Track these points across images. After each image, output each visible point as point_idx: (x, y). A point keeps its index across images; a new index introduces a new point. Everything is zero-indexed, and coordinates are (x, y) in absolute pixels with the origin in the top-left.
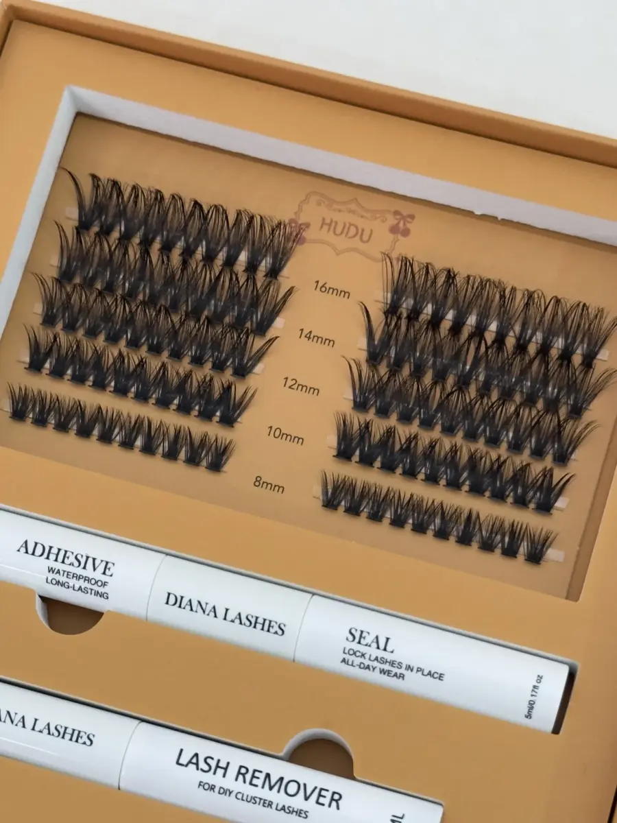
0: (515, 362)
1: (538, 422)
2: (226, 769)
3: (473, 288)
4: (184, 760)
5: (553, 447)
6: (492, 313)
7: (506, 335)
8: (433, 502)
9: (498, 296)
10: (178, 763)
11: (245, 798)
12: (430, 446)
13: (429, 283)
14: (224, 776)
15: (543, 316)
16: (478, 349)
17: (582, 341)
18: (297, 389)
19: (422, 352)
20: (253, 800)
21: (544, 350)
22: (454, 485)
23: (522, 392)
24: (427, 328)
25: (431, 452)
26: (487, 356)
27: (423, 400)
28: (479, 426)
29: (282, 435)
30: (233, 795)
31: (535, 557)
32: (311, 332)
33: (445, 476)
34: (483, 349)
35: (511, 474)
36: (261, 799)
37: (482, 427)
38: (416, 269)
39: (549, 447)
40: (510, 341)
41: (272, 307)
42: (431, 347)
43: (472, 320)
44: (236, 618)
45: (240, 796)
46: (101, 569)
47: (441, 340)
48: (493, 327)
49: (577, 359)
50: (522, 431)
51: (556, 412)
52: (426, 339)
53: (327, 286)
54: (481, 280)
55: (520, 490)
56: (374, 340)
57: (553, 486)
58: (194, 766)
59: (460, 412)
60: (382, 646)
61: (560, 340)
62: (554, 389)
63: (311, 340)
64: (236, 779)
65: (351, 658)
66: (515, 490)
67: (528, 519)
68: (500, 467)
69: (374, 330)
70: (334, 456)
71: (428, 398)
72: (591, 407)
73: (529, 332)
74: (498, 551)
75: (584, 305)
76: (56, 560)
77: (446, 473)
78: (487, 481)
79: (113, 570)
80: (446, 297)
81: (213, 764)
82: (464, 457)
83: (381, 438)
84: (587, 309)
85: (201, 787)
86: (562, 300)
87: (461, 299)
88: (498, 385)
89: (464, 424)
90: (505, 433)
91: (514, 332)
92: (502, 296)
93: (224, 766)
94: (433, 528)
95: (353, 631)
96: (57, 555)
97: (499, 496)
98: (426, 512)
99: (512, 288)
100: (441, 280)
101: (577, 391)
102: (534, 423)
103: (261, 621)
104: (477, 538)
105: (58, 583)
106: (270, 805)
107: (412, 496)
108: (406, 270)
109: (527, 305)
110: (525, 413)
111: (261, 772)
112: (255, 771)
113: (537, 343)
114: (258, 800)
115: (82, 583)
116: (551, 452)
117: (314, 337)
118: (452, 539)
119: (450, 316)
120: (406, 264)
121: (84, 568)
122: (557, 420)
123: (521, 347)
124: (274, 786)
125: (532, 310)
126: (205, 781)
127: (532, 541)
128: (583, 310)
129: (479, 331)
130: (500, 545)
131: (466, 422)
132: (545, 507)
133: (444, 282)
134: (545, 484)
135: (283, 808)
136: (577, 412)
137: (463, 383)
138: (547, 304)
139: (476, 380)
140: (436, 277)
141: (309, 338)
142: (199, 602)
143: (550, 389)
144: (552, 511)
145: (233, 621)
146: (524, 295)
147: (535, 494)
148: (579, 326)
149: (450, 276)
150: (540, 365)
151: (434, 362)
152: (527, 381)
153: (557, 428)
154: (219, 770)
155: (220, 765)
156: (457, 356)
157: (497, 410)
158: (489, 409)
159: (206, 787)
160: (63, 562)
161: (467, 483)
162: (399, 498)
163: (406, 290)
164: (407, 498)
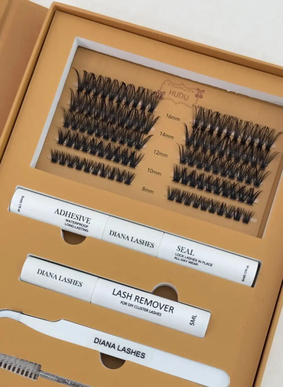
0: (241, 148)
1: (249, 171)
2: (131, 297)
3: (226, 119)
4: (115, 293)
5: (254, 180)
6: (233, 128)
7: (238, 137)
8: (209, 199)
9: (235, 123)
10: (113, 294)
11: (138, 308)
12: (208, 178)
13: (210, 117)
14: (130, 299)
15: (251, 131)
16: (227, 142)
17: (266, 141)
18: (159, 154)
19: (206, 142)
20: (141, 308)
21: (252, 143)
22: (217, 193)
23: (243, 159)
24: (208, 134)
25: (209, 180)
26: (230, 145)
27: (206, 160)
28: (226, 171)
29: (153, 172)
30: (134, 306)
31: (246, 221)
32: (165, 133)
33: (213, 190)
34: (229, 142)
35: (238, 190)
36: (144, 308)
37: (228, 171)
38: (205, 111)
39: (252, 180)
40: (239, 140)
41: (150, 123)
42: (210, 141)
43: (225, 131)
44: (136, 241)
45: (136, 307)
46: (86, 221)
47: (214, 138)
48: (233, 134)
49: (264, 147)
50: (242, 174)
51: (256, 167)
52: (207, 138)
53: (171, 116)
54: (229, 116)
55: (241, 196)
56: (188, 137)
57: (254, 194)
58: (119, 295)
59: (220, 166)
60: (190, 253)
61: (258, 140)
62: (255, 158)
63: (165, 136)
64: (135, 301)
65: (178, 257)
66: (239, 195)
67: (244, 206)
68: (234, 186)
69: (189, 133)
70: (172, 180)
71: (208, 160)
72: (269, 165)
73: (246, 136)
74: (233, 218)
75: (267, 127)
76: (69, 217)
77: (214, 188)
78: (229, 192)
79: (90, 221)
80: (216, 122)
81: (126, 295)
82: (221, 183)
83: (190, 174)
84: (268, 129)
85: (122, 303)
86: (259, 125)
87: (221, 123)
88: (234, 156)
89: (221, 170)
90: (236, 174)
91: (241, 136)
92: (237, 123)
93: (130, 296)
94: (209, 209)
95: (179, 247)
96: (70, 215)
97: (233, 198)
98: (206, 203)
99: (241, 120)
100: (214, 116)
101: (263, 160)
102: (247, 170)
103: (145, 242)
104: (225, 213)
105: (69, 225)
106: (147, 310)
107: (201, 196)
108: (201, 111)
109: (246, 126)
110: (244, 167)
111: (144, 298)
112: (142, 298)
113: (249, 141)
114: (143, 309)
115: (78, 226)
116: (253, 182)
117: (166, 135)
118: (216, 213)
119: (217, 129)
120: (201, 109)
121: (80, 220)
122: (256, 170)
123: (243, 142)
124: (149, 303)
125: (248, 129)
126: (123, 301)
127: (245, 215)
128: (267, 129)
129: (228, 136)
130: (233, 216)
131: (222, 169)
132: (250, 202)
133: (215, 117)
134: (251, 194)
135: (152, 312)
136: (263, 167)
137: (221, 154)
138: (254, 126)
139: (226, 154)
140: (212, 115)
142: (122, 234)
143: (253, 158)
144: (253, 204)
145: (134, 242)
146: (245, 123)
147: (247, 197)
148: (265, 135)
149: (218, 114)
150: (250, 149)
151: (211, 147)
152: (245, 155)
153: (255, 173)
154: (128, 297)
155: (129, 295)
156: (219, 144)
157: (234, 165)
158: (231, 165)
159: (124, 303)
160: (72, 218)
161: (222, 192)
162: (196, 197)
163: (201, 119)
164: (199, 197)
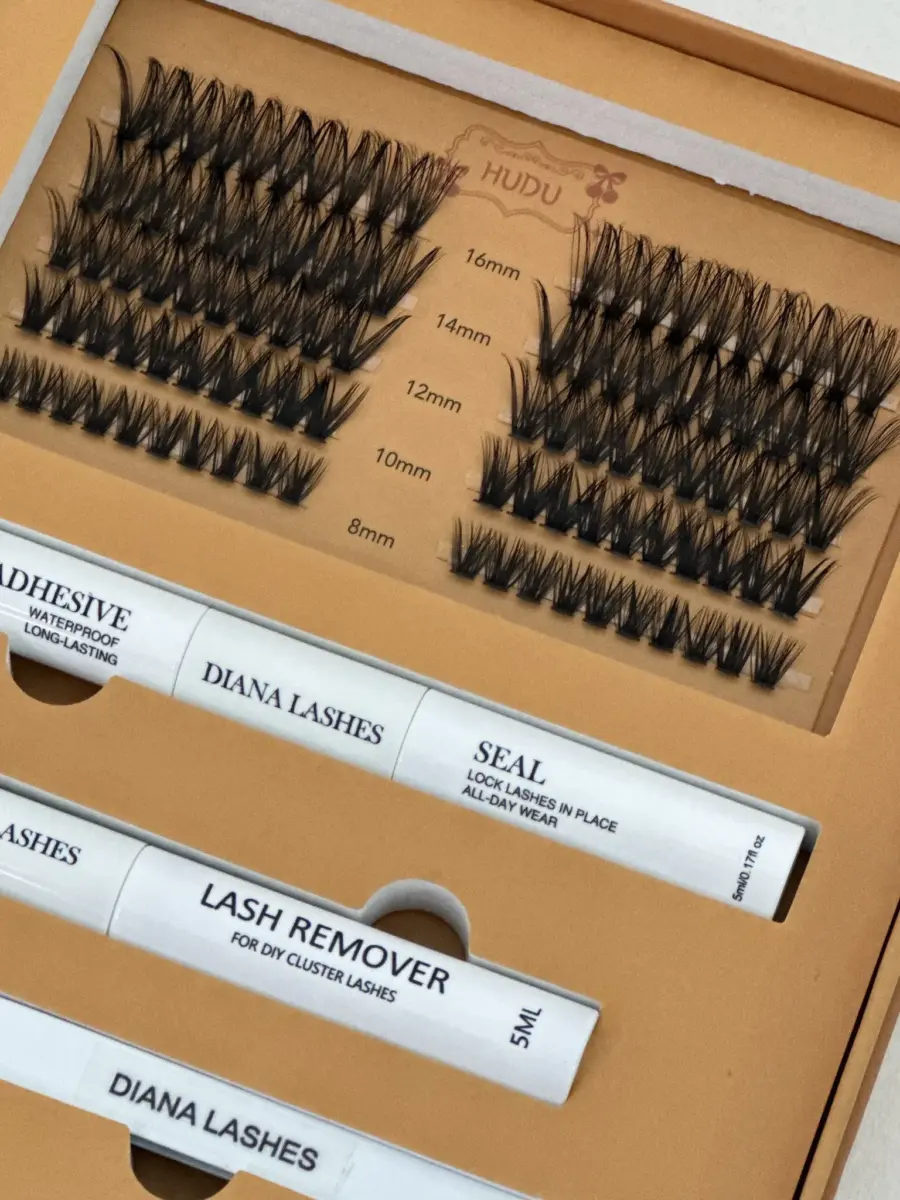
0: (759, 397)
1: (787, 485)
2: (276, 919)
3: (705, 283)
4: (213, 900)
5: (807, 524)
6: (730, 323)
7: (750, 357)
8: (621, 582)
9: (741, 298)
10: (204, 902)
11: (301, 964)
12: (623, 501)
13: (641, 270)
14: (273, 928)
15: (805, 337)
16: (706, 370)
17: (861, 380)
18: (428, 399)
19: (621, 367)
20: (314, 967)
21: (804, 385)
22: (654, 561)
23: (766, 442)
24: (632, 333)
25: (624, 509)
26: (718, 382)
27: (618, 434)
28: (698, 483)
29: (397, 463)
30: (284, 956)
31: (768, 678)
32: (455, 320)
33: (641, 550)
34: (713, 372)
35: (740, 554)
36: (325, 967)
37: (703, 484)
38: (624, 246)
39: (800, 522)
40: (754, 367)
41: (401, 276)
42: (637, 361)
43: (700, 331)
45: (293, 960)
46: (109, 618)
47: (652, 351)
48: (731, 344)
49: (851, 403)
50: (761, 496)
51: (816, 472)
52: (628, 349)
53: (487, 258)
54: (719, 270)
55: (751, 581)
56: (550, 342)
57: (802, 578)
58: (229, 910)
59: (671, 459)
60: (527, 772)
61: (829, 374)
62: (813, 443)
63: (454, 332)
64: (291, 935)
65: (479, 787)
66: (744, 579)
67: (761, 622)
68: (725, 542)
69: (553, 327)
70: (475, 500)
71: (625, 433)
72: (867, 472)
73: (784, 357)
74: (712, 665)
75: (869, 323)
76: (43, 599)
77: (643, 545)
78: (704, 560)
79: (128, 622)
80: (664, 290)
81: (257, 909)
82: (673, 522)
83: (549, 482)
84: (873, 331)
85: (236, 942)
86: (837, 313)
87: (686, 298)
88: (731, 427)
89: (676, 477)
90: (736, 496)
91: (762, 356)
92: (748, 301)
93: (274, 914)
94: (617, 621)
95: (486, 747)
96: (46, 590)
97: (719, 585)
98: (608, 596)
99: (765, 288)
100: (658, 269)
101: (848, 451)
102: (780, 485)
103: (346, 719)
104: (682, 643)
105: (42, 633)
106: (339, 976)
107: (589, 569)
108: (608, 246)
109: (784, 318)
110: (769, 473)
111: (328, 929)
112: (320, 927)
113: (794, 375)
114: (321, 968)
115: (78, 637)
116: (802, 531)
117: (460, 327)
118: (645, 641)
119: (667, 321)
120: (610, 236)
121: (85, 614)
122: (815, 484)
123: (771, 374)
124: (348, 950)
125: (790, 327)
126: (242, 933)
127: (764, 656)
128: (866, 331)
129: (709, 347)
130: (715, 657)
131: (680, 474)
132: (789, 608)
133: (664, 270)
134: (791, 574)
135: (358, 984)
136: (845, 478)
137: (678, 420)
138: (814, 317)
139: (699, 416)
140: (651, 263)
141: (452, 328)
142: (255, 682)
143: (808, 442)
144: (797, 616)
146: (780, 300)
147: (774, 588)
148: (857, 356)
149: (674, 259)
150: (795, 406)
151: (639, 384)
152: (775, 426)
153: (815, 495)
154: (265, 918)
155: (268, 912)
156: (674, 379)
157: (726, 463)
158: (715, 458)
159: (244, 941)
160: (53, 603)
161: (674, 562)
162: (570, 571)
163: (604, 278)
164: (582, 573)
